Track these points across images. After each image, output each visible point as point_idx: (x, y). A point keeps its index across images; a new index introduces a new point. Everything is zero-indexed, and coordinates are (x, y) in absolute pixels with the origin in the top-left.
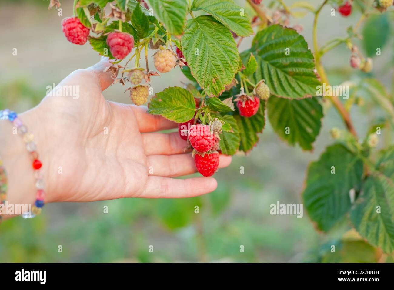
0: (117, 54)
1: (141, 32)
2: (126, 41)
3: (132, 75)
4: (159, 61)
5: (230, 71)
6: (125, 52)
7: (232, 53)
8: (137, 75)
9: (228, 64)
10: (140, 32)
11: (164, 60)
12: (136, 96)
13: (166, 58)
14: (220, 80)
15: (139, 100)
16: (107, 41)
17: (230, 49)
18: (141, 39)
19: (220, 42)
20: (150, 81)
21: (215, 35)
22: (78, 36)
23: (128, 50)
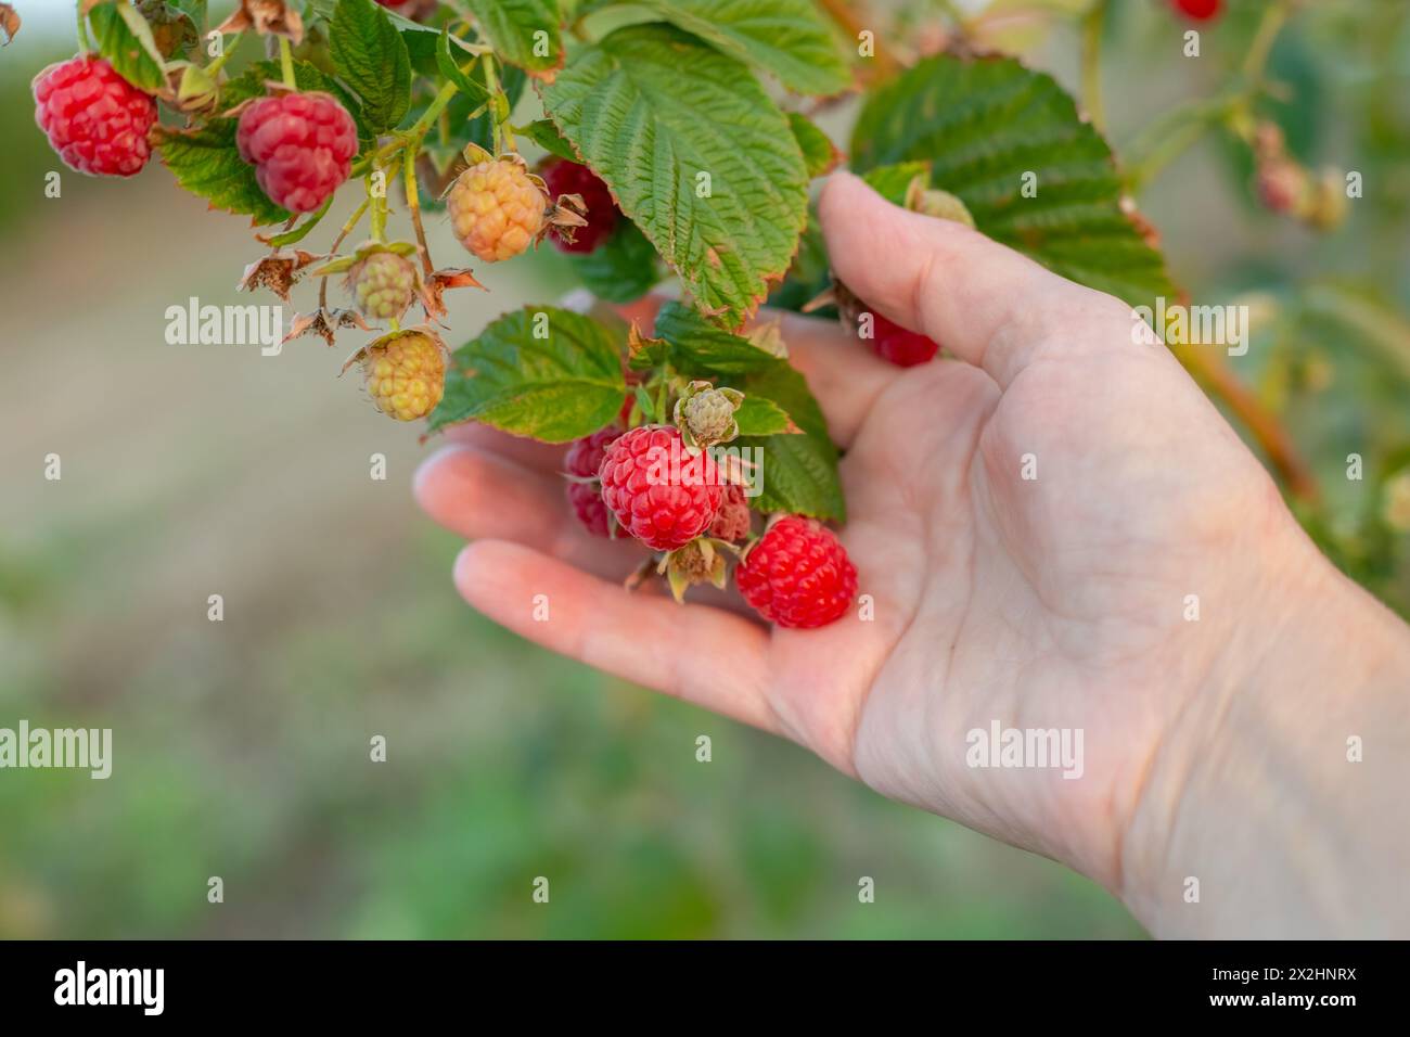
0: (288, 185)
1: (378, 98)
2: (322, 123)
3: (362, 276)
4: (472, 211)
5: (777, 221)
6: (323, 174)
7: (772, 151)
8: (384, 275)
9: (761, 192)
10: (374, 102)
11: (492, 201)
12: (393, 377)
13: (501, 195)
14: (739, 254)
15: (405, 396)
16: (239, 139)
17: (765, 139)
18: (380, 133)
19: (718, 116)
20: (444, 312)
21: (690, 90)
22: (112, 132)
23: (336, 165)
